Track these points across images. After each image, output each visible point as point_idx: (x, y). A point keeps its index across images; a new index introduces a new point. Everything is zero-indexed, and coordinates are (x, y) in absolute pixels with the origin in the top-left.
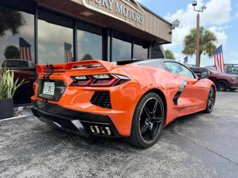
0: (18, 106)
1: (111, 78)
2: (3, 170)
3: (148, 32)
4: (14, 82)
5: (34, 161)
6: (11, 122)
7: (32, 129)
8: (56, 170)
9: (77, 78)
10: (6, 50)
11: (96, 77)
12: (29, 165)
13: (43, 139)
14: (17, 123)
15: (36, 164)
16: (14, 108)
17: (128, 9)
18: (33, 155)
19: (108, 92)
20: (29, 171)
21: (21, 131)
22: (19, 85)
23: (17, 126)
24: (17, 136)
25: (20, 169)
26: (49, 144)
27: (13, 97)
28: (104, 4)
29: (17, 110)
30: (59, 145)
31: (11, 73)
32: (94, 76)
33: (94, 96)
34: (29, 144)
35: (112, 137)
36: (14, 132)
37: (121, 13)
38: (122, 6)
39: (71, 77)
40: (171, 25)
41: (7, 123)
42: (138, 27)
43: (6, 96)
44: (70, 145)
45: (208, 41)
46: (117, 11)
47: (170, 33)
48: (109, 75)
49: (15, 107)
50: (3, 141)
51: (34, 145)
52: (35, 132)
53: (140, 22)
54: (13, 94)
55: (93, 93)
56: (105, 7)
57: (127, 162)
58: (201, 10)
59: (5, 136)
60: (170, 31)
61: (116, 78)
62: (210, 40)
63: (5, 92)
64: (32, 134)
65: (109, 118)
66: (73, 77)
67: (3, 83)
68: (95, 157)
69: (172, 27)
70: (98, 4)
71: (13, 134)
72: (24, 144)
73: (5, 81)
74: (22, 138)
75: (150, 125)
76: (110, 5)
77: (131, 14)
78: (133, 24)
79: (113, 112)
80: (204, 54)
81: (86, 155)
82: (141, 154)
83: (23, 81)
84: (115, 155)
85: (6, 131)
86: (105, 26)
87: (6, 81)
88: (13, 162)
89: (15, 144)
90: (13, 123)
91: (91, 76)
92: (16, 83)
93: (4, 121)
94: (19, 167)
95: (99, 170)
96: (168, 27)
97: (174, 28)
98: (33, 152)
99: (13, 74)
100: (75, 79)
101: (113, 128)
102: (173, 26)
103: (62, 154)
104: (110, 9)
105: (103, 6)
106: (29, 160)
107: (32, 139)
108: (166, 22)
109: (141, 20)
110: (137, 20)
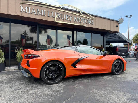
3: (98, 28)
17: (82, 18)
28: (66, 19)
33: (27, 62)
39: (24, 55)
40: (118, 21)
42: (90, 26)
47: (117, 26)
48: (31, 55)
65: (29, 70)
69: (118, 23)
70: (63, 19)
75: (53, 75)
76: (70, 19)
77: (85, 21)
78: (86, 26)
91: (28, 55)
96: (115, 23)
97: (120, 23)
101: (31, 74)
104: (71, 21)
108: (113, 21)
109: (92, 22)
110: (89, 23)
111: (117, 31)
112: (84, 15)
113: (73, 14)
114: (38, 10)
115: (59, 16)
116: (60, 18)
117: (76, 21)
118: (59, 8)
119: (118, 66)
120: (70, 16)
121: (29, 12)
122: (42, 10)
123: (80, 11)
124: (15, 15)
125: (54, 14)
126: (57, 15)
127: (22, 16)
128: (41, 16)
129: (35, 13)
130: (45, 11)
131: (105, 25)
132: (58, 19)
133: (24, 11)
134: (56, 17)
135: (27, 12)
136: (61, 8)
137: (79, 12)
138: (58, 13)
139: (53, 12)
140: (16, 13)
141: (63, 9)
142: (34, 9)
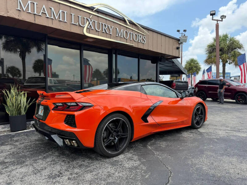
0: (31, 121)
1: (78, 105)
2: (5, 168)
3: (152, 50)
4: (27, 102)
5: (26, 163)
6: (23, 134)
7: (35, 140)
8: (38, 170)
9: (58, 104)
10: (35, 63)
11: (69, 104)
12: (23, 165)
13: (40, 148)
14: (26, 135)
15: (27, 165)
16: (28, 123)
17: (129, 32)
18: (28, 159)
19: (74, 115)
20: (20, 169)
21: (27, 141)
22: (31, 104)
23: (26, 137)
24: (23, 145)
25: (15, 168)
26: (43, 152)
27: (26, 113)
28: (104, 31)
29: (30, 124)
30: (49, 153)
31: (24, 94)
32: (67, 104)
33: (66, 118)
34: (29, 151)
35: (78, 148)
36: (21, 142)
37: (122, 37)
38: (122, 30)
39: (53, 103)
40: (179, 40)
41: (19, 134)
42: (141, 46)
43: (20, 113)
44: (57, 154)
45: (232, 49)
46: (117, 35)
47: (178, 48)
48: (76, 103)
49: (27, 121)
50: (12, 149)
51: (31, 152)
52: (37, 142)
53: (142, 42)
54: (26, 112)
55: (66, 116)
56: (105, 34)
57: (89, 167)
58: (221, 19)
59: (14, 145)
60: (178, 46)
61: (81, 105)
62: (235, 49)
63: (19, 110)
64: (34, 144)
65: (75, 134)
66: (54, 104)
67: (18, 102)
68: (69, 162)
69: (179, 42)
70: (98, 31)
71: (20, 144)
72: (25, 151)
73: (19, 101)
74: (26, 147)
75: (116, 139)
76: (110, 31)
77: (133, 36)
78: (134, 45)
79: (76, 130)
80: (229, 64)
81: (64, 161)
82: (103, 162)
83: (34, 100)
84: (84, 161)
85: (17, 141)
86: (110, 48)
87: (21, 101)
88: (13, 163)
89: (19, 151)
90: (24, 135)
91: (65, 103)
92: (28, 102)
93: (17, 133)
94: (16, 166)
95: (66, 171)
96: (175, 42)
97: (182, 43)
98: (29, 157)
99: (26, 95)
100: (56, 105)
101: (78, 141)
102: (181, 41)
103: (47, 159)
104: (111, 35)
105: (103, 32)
106: (24, 162)
107: (32, 148)
108: (173, 38)
109: (143, 40)
110: (138, 40)
111: (177, 56)
112: (131, 25)
113: (113, 22)
114: (53, 9)
115: (91, 24)
116: (93, 28)
117: (120, 35)
118: (91, 9)
119: (199, 115)
120: (109, 26)
121: (35, 13)
122: (61, 11)
123: (126, 19)
124: (6, 15)
125: (83, 20)
126: (88, 22)
127: (21, 18)
128: (57, 22)
129: (48, 16)
130: (65, 12)
131: (161, 46)
132: (89, 30)
133: (24, 9)
134: (86, 26)
135: (30, 11)
136: (95, 11)
137: (124, 21)
138: (89, 19)
139: (80, 16)
140: (8, 12)
141: (98, 11)
142: (44, 6)
